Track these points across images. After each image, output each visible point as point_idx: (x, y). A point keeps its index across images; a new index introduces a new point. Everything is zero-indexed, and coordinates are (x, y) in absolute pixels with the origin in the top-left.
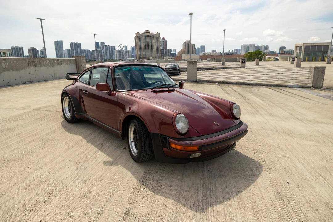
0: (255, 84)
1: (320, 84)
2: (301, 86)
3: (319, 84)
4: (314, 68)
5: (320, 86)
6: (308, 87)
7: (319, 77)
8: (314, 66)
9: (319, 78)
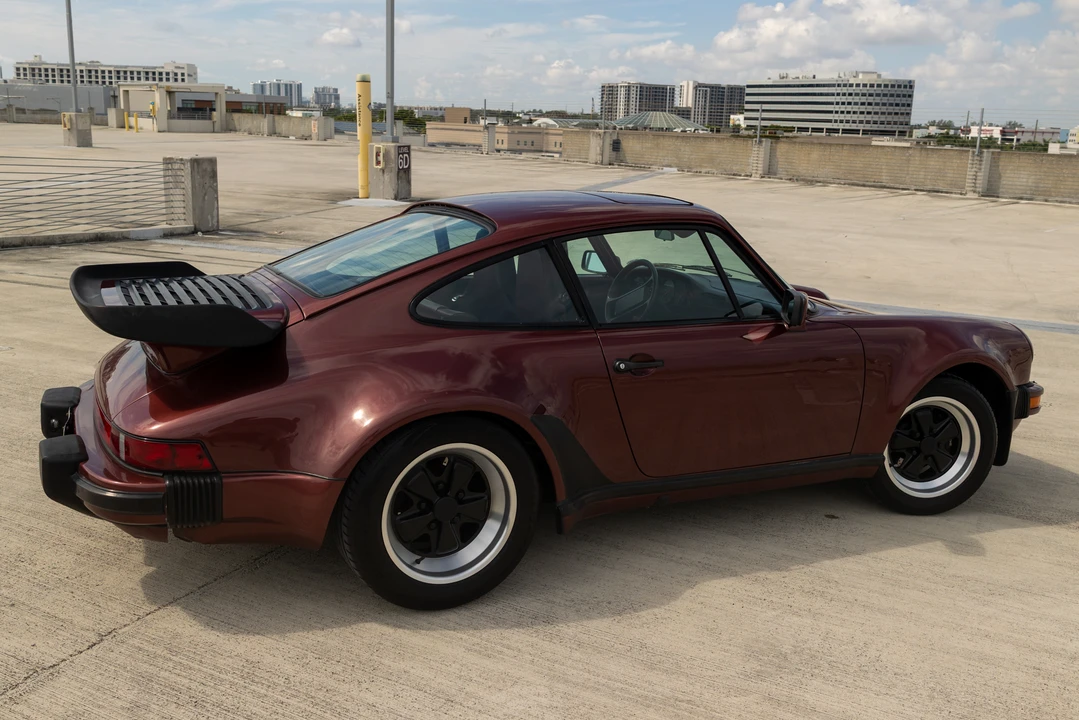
0: (18, 242)
1: (212, 217)
2: (166, 232)
3: (209, 217)
4: (189, 164)
5: (213, 225)
6: (186, 232)
7: (205, 194)
8: (187, 157)
9: (206, 197)
